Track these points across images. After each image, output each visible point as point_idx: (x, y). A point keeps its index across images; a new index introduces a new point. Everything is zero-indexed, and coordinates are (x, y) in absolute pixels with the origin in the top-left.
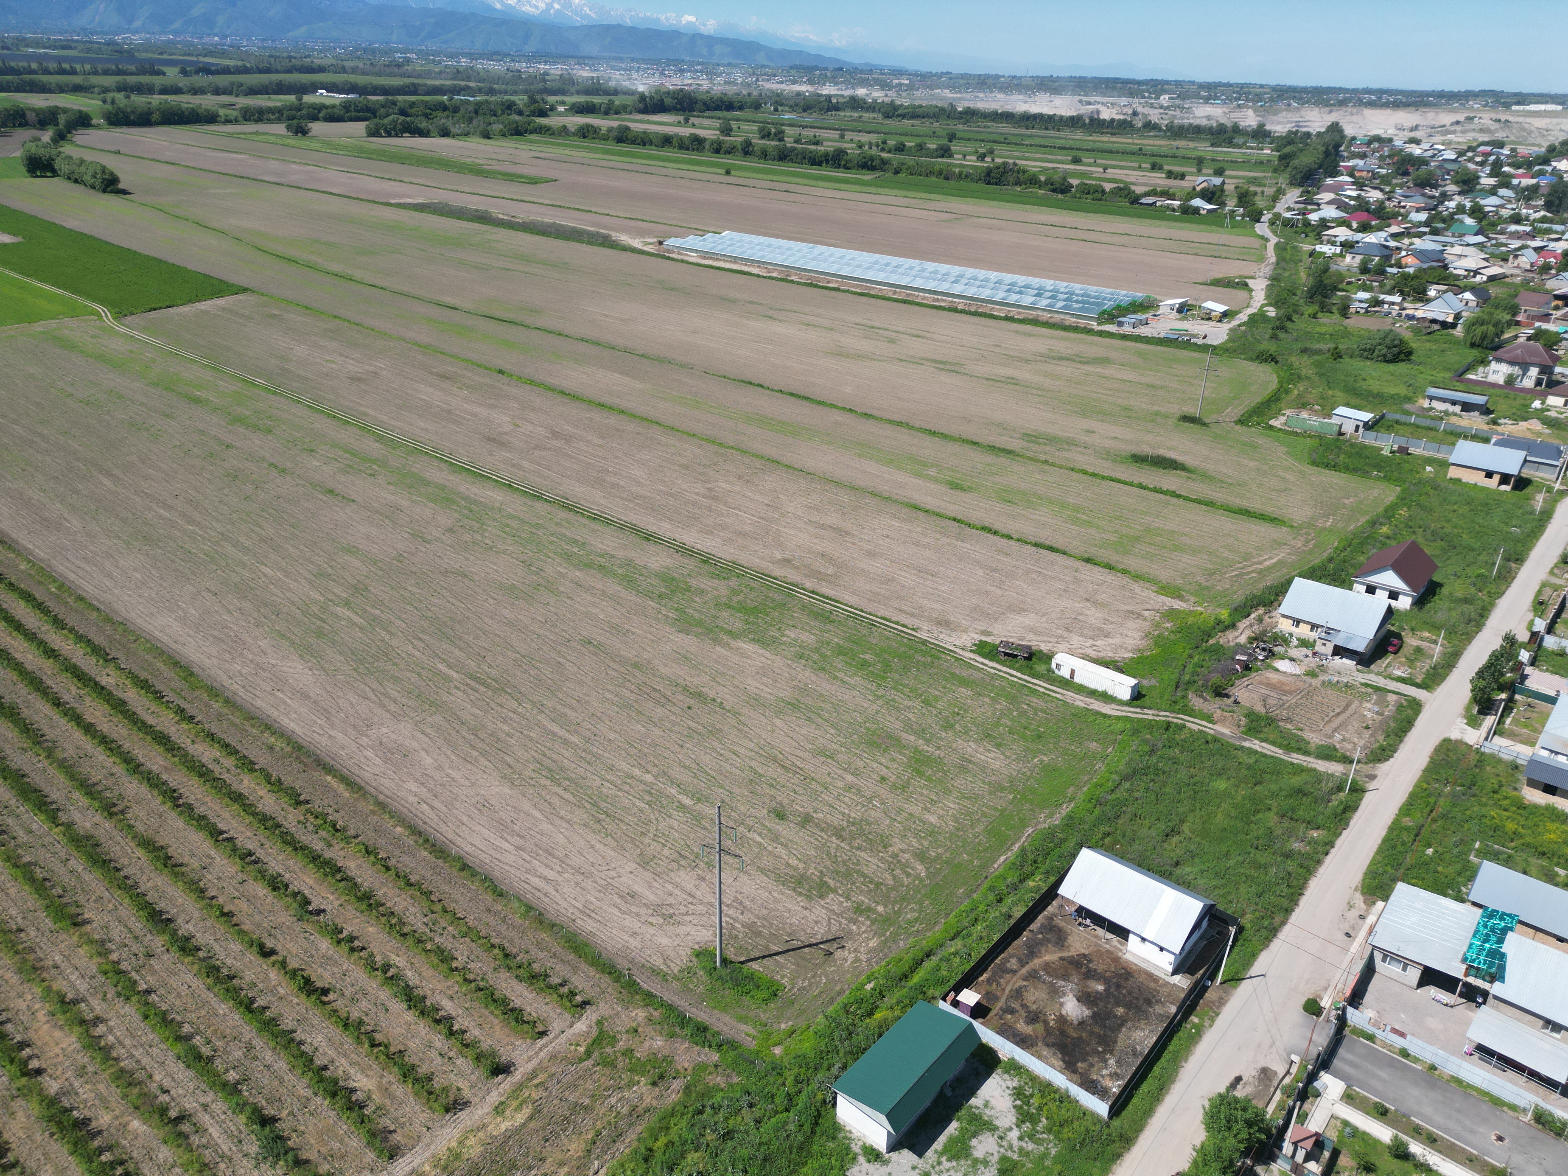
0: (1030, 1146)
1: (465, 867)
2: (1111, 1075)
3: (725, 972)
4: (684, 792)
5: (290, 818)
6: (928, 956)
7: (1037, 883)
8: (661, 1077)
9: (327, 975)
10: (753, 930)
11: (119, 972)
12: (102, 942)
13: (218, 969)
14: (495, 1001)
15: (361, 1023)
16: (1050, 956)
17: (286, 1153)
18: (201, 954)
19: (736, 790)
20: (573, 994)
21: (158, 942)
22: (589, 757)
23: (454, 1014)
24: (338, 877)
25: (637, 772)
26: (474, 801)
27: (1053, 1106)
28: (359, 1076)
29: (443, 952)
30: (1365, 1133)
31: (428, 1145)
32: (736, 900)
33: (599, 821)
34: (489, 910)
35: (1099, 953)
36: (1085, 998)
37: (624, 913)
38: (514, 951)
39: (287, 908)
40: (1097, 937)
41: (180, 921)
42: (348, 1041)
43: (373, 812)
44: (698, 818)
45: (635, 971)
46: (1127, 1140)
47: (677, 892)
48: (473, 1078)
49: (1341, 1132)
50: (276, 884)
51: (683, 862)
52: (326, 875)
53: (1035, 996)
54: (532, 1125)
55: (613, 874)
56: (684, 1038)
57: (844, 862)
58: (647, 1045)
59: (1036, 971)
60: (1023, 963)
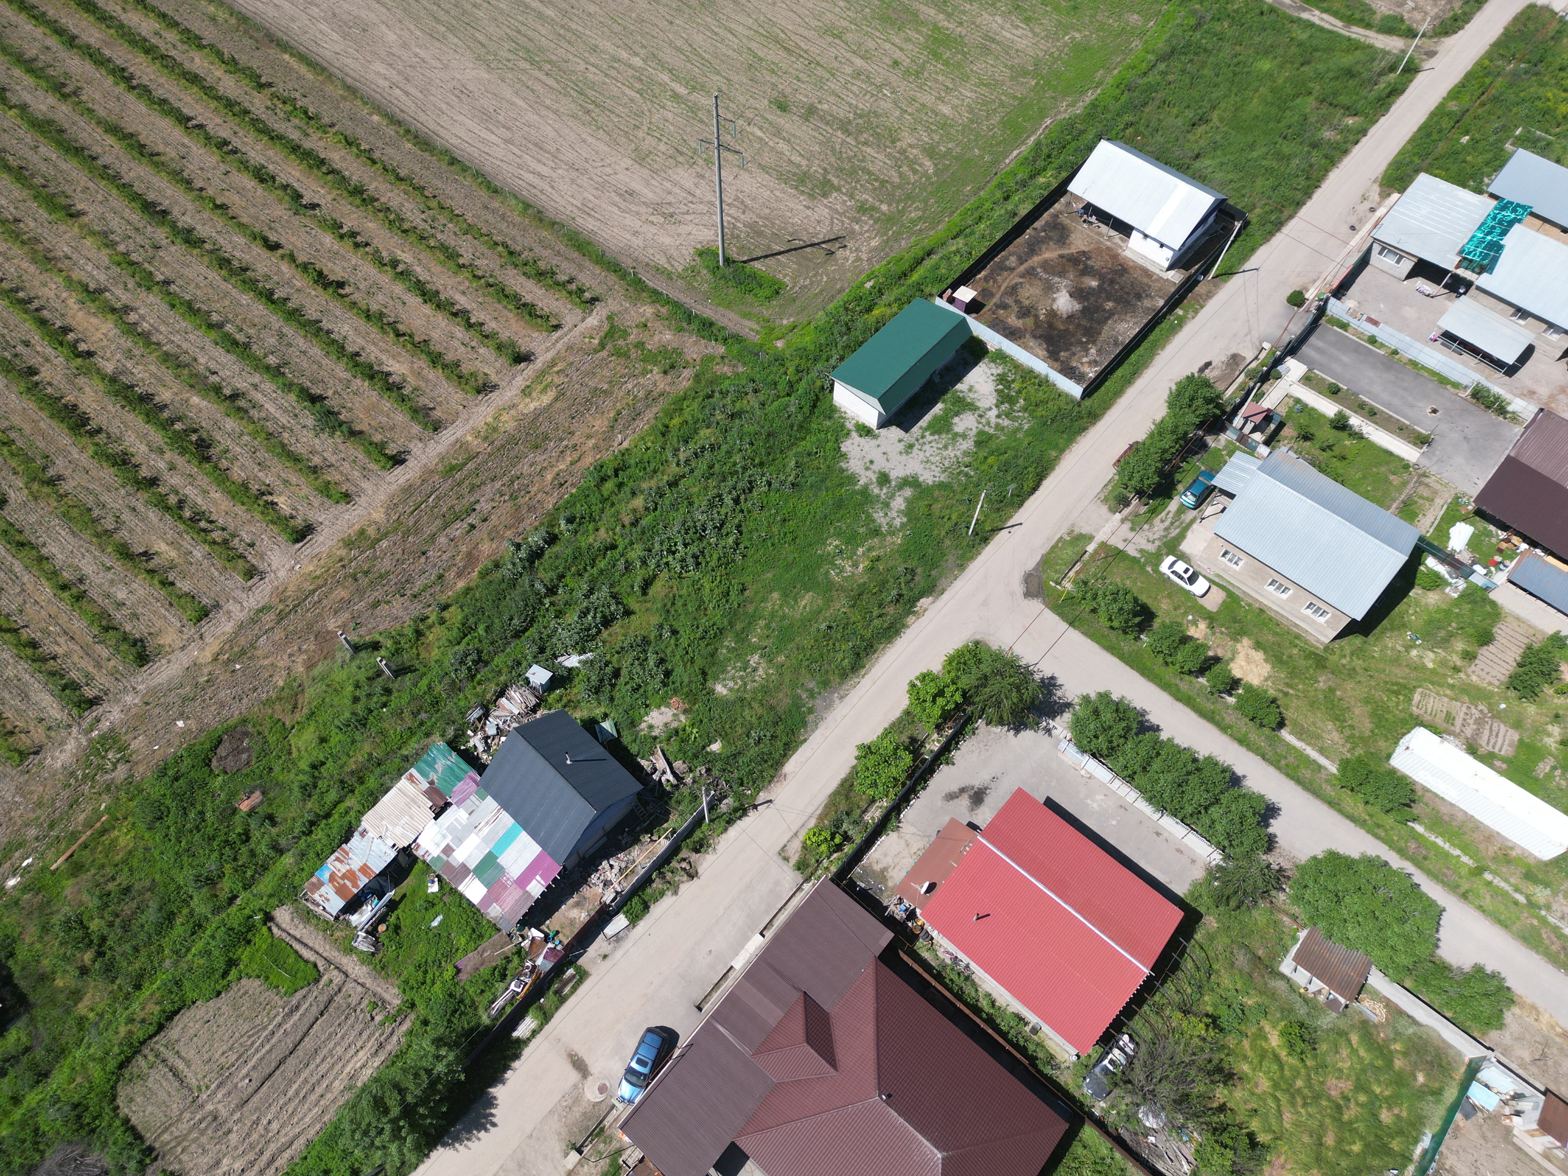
0: (1006, 422)
1: (453, 161)
2: (1090, 363)
3: (728, 271)
4: (676, 78)
5: (258, 103)
6: (929, 254)
7: (1048, 180)
8: (672, 367)
9: (337, 269)
10: (754, 230)
11: (132, 263)
12: (105, 234)
13: (228, 261)
14: (506, 296)
15: (381, 315)
16: (1050, 253)
17: (340, 425)
18: (207, 246)
19: (735, 78)
20: (581, 291)
21: (161, 234)
22: (569, 35)
23: (469, 308)
24: (324, 169)
25: (624, 55)
26: (450, 86)
27: (1032, 389)
28: (391, 362)
29: (447, 249)
30: (1313, 409)
31: (467, 420)
32: (737, 199)
33: (588, 112)
34: (486, 208)
35: (1099, 250)
36: (1077, 293)
37: (624, 211)
38: (518, 248)
39: (280, 201)
40: (1100, 234)
41: (176, 212)
42: (374, 331)
43: (344, 98)
44: (694, 109)
45: (639, 270)
46: (1094, 417)
47: (676, 190)
48: (498, 365)
49: (1291, 410)
50: (262, 176)
51: (680, 159)
52: (310, 167)
53: (1029, 292)
54: (558, 405)
55: (608, 170)
56: (691, 332)
57: (849, 159)
58: (656, 338)
59: (1033, 268)
60: (1021, 261)
